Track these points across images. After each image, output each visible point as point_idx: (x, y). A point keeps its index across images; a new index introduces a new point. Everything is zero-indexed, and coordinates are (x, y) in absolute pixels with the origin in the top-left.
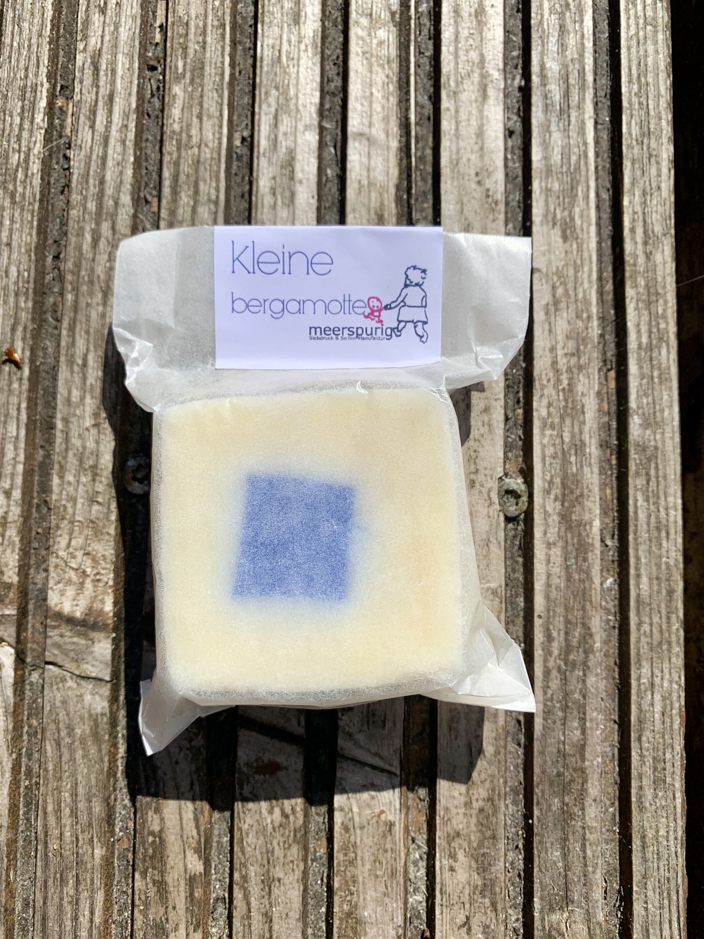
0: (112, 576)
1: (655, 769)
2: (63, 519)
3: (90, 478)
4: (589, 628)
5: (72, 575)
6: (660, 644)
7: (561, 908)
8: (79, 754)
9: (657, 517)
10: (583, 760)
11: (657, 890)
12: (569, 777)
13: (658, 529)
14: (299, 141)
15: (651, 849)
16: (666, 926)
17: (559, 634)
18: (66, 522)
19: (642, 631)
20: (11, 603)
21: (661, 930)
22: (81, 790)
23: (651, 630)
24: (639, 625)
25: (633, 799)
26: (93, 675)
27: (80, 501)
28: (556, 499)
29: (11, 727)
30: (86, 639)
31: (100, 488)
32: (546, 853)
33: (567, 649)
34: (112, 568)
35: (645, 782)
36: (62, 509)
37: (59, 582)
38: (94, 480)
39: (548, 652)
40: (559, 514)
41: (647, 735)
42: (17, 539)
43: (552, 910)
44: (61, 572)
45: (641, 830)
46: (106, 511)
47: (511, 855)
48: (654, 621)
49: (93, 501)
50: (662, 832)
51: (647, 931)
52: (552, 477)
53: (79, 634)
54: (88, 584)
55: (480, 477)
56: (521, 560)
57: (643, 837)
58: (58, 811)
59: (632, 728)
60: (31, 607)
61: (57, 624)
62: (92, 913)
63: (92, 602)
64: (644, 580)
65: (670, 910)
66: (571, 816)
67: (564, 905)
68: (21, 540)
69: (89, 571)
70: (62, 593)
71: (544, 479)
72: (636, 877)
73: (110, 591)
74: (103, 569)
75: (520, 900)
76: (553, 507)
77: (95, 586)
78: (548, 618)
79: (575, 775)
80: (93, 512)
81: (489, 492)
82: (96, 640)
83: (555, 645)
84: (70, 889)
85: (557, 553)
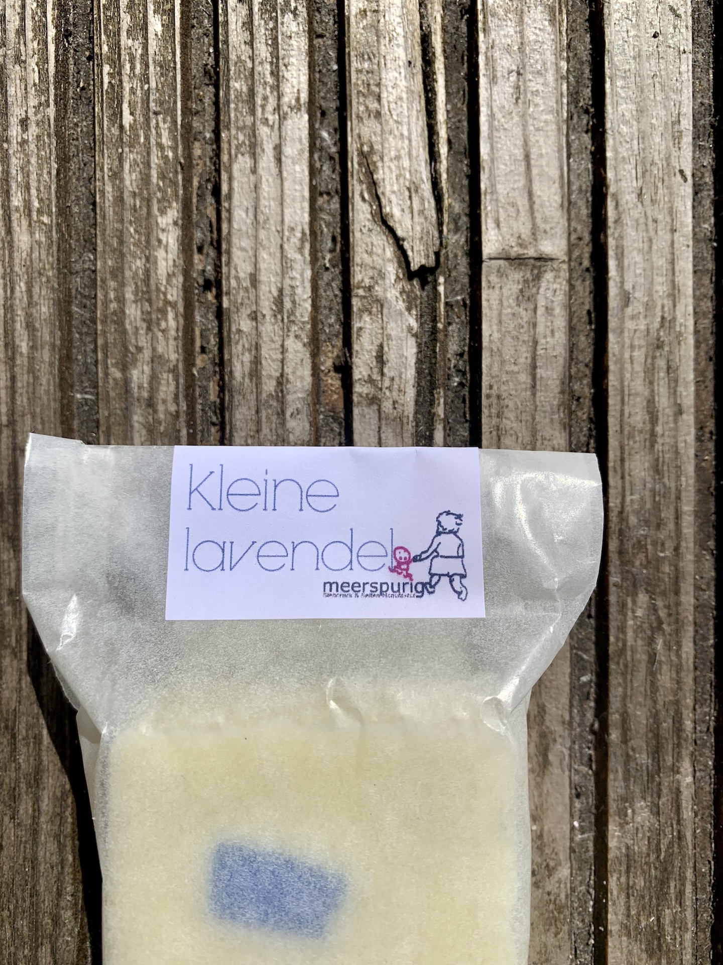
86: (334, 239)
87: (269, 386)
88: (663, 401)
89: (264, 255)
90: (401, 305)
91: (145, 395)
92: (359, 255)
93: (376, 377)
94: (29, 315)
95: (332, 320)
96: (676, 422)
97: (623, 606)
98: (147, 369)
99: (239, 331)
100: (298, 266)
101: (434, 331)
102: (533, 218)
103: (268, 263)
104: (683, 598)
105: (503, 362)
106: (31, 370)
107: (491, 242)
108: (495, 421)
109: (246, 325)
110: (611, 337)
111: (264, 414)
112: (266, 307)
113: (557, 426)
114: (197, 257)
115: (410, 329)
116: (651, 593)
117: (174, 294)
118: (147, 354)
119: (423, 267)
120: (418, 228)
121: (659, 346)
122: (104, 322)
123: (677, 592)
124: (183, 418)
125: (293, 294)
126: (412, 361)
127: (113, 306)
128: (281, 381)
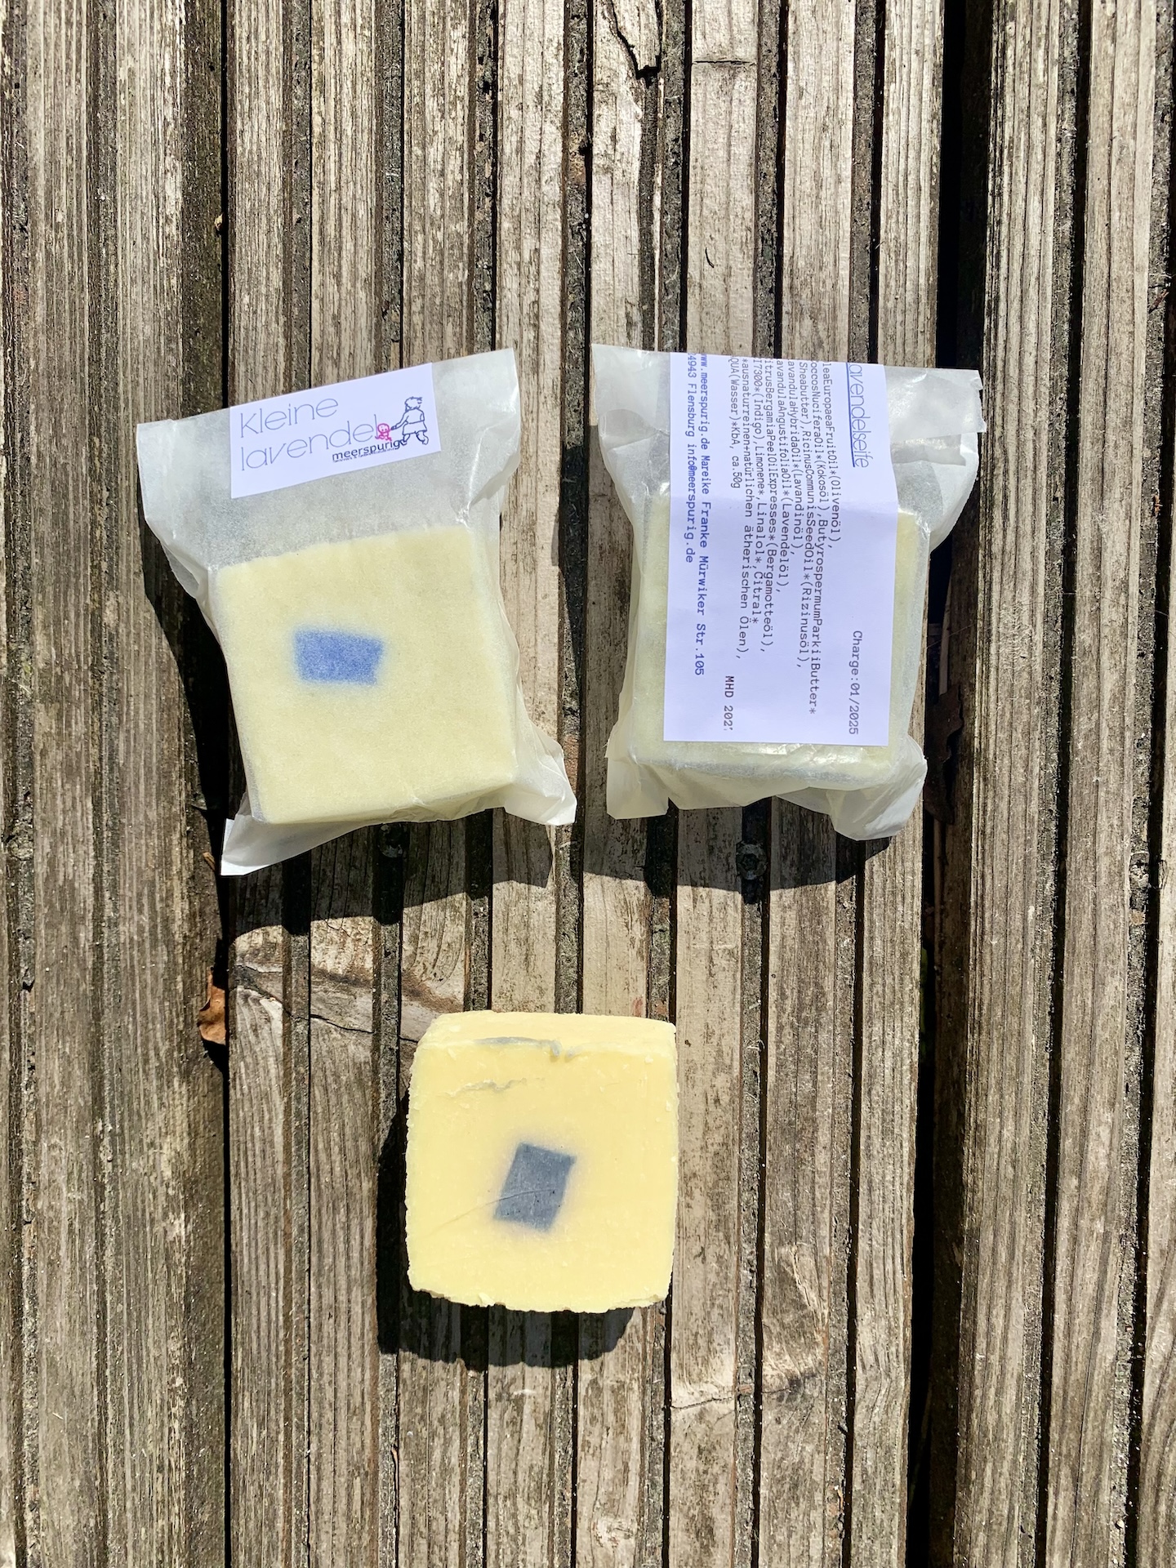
1: (884, 1120)
2: (323, 884)
3: (345, 844)
4: (822, 987)
5: (333, 935)
6: (893, 1003)
7: (790, 1243)
8: (345, 1098)
9: (893, 882)
10: (814, 1110)
11: (882, 1228)
12: (801, 1126)
13: (894, 894)
14: (540, 503)
15: (877, 1192)
16: (890, 1261)
17: (792, 993)
18: (326, 886)
19: (874, 991)
20: (278, 961)
21: (885, 1264)
22: (348, 1130)
23: (884, 991)
24: (872, 985)
25: (862, 1147)
26: (356, 1027)
27: (338, 867)
28: (793, 866)
29: (281, 1073)
30: (348, 994)
32: (778, 1194)
33: (800, 1007)
34: (370, 929)
35: (874, 1131)
36: (321, 874)
37: (321, 942)
38: (350, 846)
39: (781, 1010)
40: (797, 879)
41: (877, 1088)
42: (279, 902)
43: (781, 1244)
44: (323, 933)
45: (869, 1175)
46: (363, 875)
47: (746, 1196)
48: (887, 982)
49: (349, 867)
50: (889, 1178)
51: (871, 1264)
52: (789, 843)
53: (343, 990)
54: (349, 943)
55: (720, 843)
56: (759, 920)
57: (870, 1182)
58: (328, 1149)
59: (863, 1082)
60: (294, 963)
61: (321, 980)
62: (362, 1237)
63: (353, 961)
64: (878, 942)
65: (893, 1248)
66: (802, 1162)
67: (793, 1240)
68: (284, 902)
69: (349, 931)
70: (325, 952)
71: (781, 845)
72: (863, 1217)
73: (369, 950)
74: (362, 930)
75: (754, 1235)
77: (356, 945)
78: (782, 978)
79: (806, 1124)
80: (351, 876)
81: (728, 857)
82: (357, 995)
83: (789, 1002)
84: (341, 1217)
85: (791, 916)
86: (582, 51)
87: (530, 159)
88: (827, 172)
89: (528, 59)
90: (631, 98)
91: (439, 167)
92: (600, 59)
93: (610, 152)
94: (353, 107)
95: (579, 114)
96: (836, 188)
97: (792, 329)
98: (441, 148)
99: (509, 118)
100: (555, 69)
101: (656, 119)
102: (731, 30)
103: (532, 66)
104: (839, 324)
105: (706, 142)
106: (354, 148)
107: (698, 50)
108: (699, 186)
109: (514, 113)
110: (788, 123)
111: (525, 181)
112: (530, 100)
113: (747, 191)
114: (478, 66)
115: (637, 116)
116: (814, 318)
117: (463, 91)
118: (441, 135)
119: (647, 67)
120: (644, 38)
121: (824, 129)
122: (409, 112)
123: (835, 318)
124: (466, 185)
125: (550, 90)
126: (638, 140)
127: (417, 99)
128: (539, 156)
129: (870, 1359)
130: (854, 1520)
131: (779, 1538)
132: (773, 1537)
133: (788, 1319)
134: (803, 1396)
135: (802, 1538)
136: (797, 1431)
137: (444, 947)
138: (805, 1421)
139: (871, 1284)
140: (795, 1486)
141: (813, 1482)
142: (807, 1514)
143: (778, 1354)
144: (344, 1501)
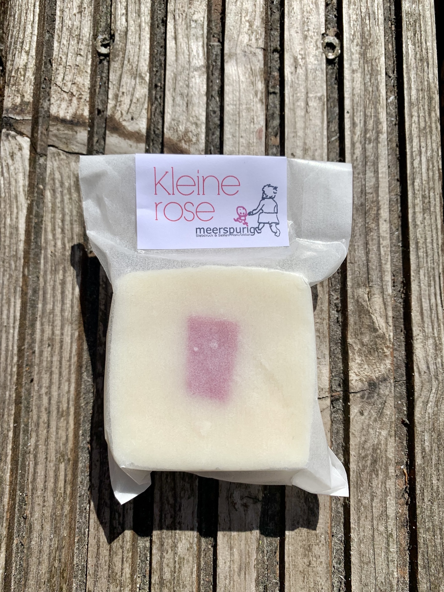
0: (88, 95)
1: (424, 202)
2: (60, 64)
3: (76, 41)
4: (379, 119)
5: (65, 95)
7: (365, 285)
9: (421, 54)
10: (378, 196)
11: (426, 275)
12: (369, 207)
13: (422, 61)
15: (422, 250)
16: (433, 297)
17: (360, 123)
18: (61, 66)
19: (413, 121)
20: (29, 113)
21: (430, 300)
23: (419, 120)
24: (411, 117)
25: (410, 220)
26: (76, 151)
27: (70, 54)
28: (357, 45)
29: (27, 183)
30: (72, 131)
31: (82, 47)
32: (355, 252)
33: (366, 131)
34: (89, 91)
35: (418, 209)
36: (59, 59)
37: (57, 100)
38: (78, 43)
39: (353, 133)
40: (360, 54)
41: (418, 182)
43: (359, 286)
44: (58, 95)
45: (415, 239)
46: (85, 60)
48: (421, 115)
49: (77, 55)
50: (429, 240)
51: (421, 300)
52: (354, 32)
53: (68, 129)
54: (75, 100)
55: (311, 33)
56: (336, 86)
57: (417, 243)
59: (408, 178)
60: (40, 120)
61: (55, 123)
63: (76, 110)
64: (414, 90)
65: (435, 288)
66: (371, 230)
67: (367, 283)
68: (35, 78)
69: (74, 94)
70: (59, 106)
71: (350, 34)
72: (413, 267)
73: (87, 104)
74: (83, 92)
75: (338, 286)
76: (356, 49)
77: (78, 101)
78: (353, 113)
79: (372, 205)
80: (78, 60)
81: (316, 41)
82: (78, 132)
83: (358, 128)
84: (60, 276)
129: (423, 367)
130: (418, 487)
131: (365, 501)
132: (360, 501)
133: (366, 339)
134: (378, 394)
135: (381, 501)
136: (375, 420)
137: (135, 100)
138: (381, 413)
139: (422, 314)
140: (374, 462)
141: (387, 458)
142: (384, 483)
143: (360, 365)
144: (52, 480)
